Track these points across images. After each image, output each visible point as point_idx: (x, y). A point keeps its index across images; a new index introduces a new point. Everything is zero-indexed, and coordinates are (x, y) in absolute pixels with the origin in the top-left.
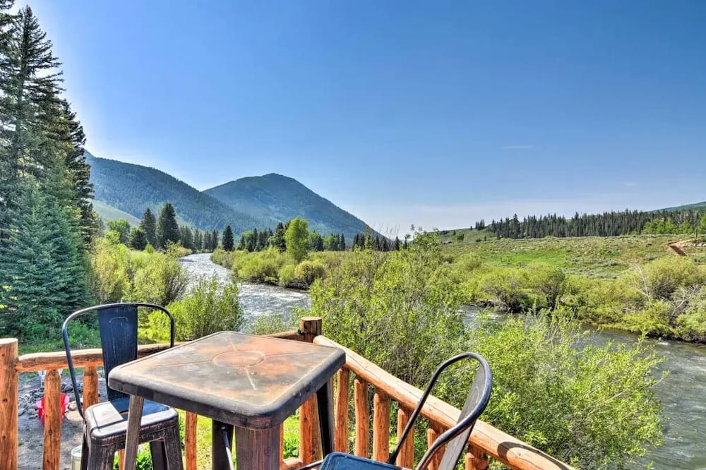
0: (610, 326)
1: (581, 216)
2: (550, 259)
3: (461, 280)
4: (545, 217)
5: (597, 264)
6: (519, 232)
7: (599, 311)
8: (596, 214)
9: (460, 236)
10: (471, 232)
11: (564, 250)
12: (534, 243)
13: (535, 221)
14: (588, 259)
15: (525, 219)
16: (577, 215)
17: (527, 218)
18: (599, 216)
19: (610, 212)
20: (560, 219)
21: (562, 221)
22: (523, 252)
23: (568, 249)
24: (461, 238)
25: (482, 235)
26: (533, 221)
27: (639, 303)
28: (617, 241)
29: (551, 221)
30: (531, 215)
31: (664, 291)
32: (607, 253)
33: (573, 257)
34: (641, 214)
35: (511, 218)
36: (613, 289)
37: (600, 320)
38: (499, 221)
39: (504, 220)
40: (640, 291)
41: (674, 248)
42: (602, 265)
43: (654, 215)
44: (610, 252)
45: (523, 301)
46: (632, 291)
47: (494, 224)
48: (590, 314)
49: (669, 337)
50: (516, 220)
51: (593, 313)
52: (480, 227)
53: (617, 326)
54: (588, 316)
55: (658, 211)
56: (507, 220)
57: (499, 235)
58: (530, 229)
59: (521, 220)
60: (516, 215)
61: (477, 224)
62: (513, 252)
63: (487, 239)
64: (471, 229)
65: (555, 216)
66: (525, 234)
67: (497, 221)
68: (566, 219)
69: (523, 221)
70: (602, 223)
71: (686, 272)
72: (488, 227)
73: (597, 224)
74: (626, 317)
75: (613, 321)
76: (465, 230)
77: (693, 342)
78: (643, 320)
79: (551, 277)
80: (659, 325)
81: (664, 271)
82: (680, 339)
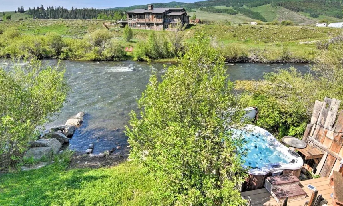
0: (81, 59)
1: (74, 9)
2: (60, 31)
3: (5, 44)
4: (58, 8)
5: (79, 33)
6: (46, 15)
7: (77, 53)
8: (81, 9)
9: (9, 16)
10: (16, 14)
11: (65, 26)
12: (51, 22)
13: (53, 9)
14: (76, 30)
15: (48, 8)
16: (73, 8)
17: (49, 8)
18: (82, 10)
19: (86, 8)
20: (65, 9)
21: (66, 11)
22: (46, 27)
23: (67, 25)
24: (9, 18)
25: (23, 16)
26: (52, 10)
27: (90, 48)
28: (87, 22)
29: (61, 10)
30: (51, 6)
31: (98, 43)
32: (83, 27)
33: (70, 29)
34: (97, 10)
35: (40, 7)
36: (82, 43)
37: (78, 57)
38: (33, 8)
39: (36, 8)
40: (90, 43)
41: (105, 25)
42: (81, 33)
43: (101, 11)
44: (84, 27)
45: (44, 53)
46: (88, 44)
47: (30, 10)
48: (73, 55)
49: (100, 60)
50: (43, 8)
51: (75, 55)
52: (21, 11)
53: (84, 59)
54: (73, 56)
55: (103, 10)
56: (38, 8)
57: (34, 17)
58: (51, 14)
59: (46, 9)
60: (42, 6)
61: (19, 9)
62: (40, 27)
63: (27, 18)
64: (16, 12)
65: (63, 8)
66: (49, 16)
67: (32, 8)
68: (68, 10)
69: (47, 9)
70: (83, 13)
71: (105, 35)
72: (26, 11)
73: (82, 13)
74: (87, 55)
75: (82, 57)
76: (11, 13)
77: (107, 61)
78: (91, 55)
79: (54, 40)
80: (97, 56)
81: (99, 34)
82: (103, 60)
